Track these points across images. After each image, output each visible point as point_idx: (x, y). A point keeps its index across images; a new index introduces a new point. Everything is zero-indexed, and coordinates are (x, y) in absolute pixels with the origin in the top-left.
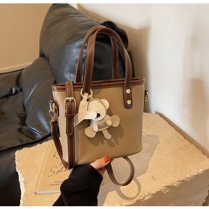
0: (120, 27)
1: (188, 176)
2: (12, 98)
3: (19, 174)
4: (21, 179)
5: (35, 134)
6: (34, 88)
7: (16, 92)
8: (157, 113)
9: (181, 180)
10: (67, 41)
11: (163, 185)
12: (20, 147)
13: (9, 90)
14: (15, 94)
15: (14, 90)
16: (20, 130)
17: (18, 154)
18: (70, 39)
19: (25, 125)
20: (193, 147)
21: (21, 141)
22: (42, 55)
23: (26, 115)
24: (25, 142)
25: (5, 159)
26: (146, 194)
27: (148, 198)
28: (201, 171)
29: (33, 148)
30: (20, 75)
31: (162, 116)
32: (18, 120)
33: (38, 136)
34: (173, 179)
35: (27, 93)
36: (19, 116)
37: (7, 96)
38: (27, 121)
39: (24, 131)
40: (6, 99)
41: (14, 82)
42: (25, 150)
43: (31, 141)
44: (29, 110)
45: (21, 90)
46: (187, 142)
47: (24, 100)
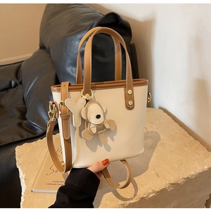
0: (124, 19)
1: (193, 173)
2: (11, 91)
3: (20, 170)
4: (22, 175)
5: (36, 129)
6: (34, 82)
7: (16, 85)
8: (160, 108)
9: (185, 177)
10: (68, 32)
11: (168, 182)
12: (20, 142)
13: (8, 82)
14: (15, 87)
15: (13, 83)
16: (20, 125)
17: (19, 150)
18: (72, 30)
19: (25, 119)
20: (198, 143)
21: (22, 136)
22: (42, 47)
23: (26, 109)
24: (26, 137)
25: (5, 154)
26: (150, 191)
27: (152, 195)
28: (206, 168)
29: (34, 143)
30: (19, 68)
31: (165, 111)
32: (18, 114)
33: (38, 131)
34: (177, 176)
35: (27, 86)
36: (19, 110)
37: (6, 89)
38: (27, 116)
39: (24, 126)
40: (5, 92)
41: (13, 75)
42: (25, 145)
43: (31, 136)
44: (30, 104)
45: (21, 83)
46: (192, 138)
47: (24, 93)
